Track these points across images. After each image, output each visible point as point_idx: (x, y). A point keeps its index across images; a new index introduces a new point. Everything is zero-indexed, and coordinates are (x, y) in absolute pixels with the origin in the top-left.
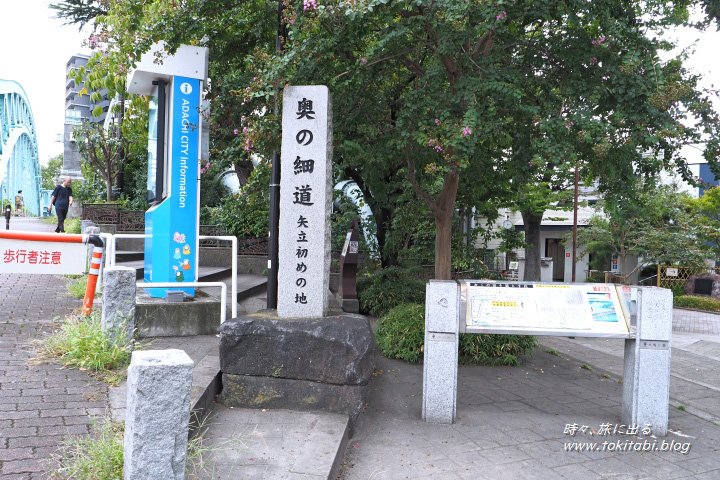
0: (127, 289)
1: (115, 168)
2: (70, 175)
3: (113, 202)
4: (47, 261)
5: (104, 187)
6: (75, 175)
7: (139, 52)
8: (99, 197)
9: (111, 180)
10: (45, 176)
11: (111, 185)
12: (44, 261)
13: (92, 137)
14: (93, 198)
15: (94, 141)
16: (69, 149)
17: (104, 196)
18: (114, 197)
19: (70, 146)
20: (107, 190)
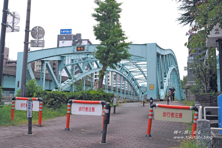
0: (206, 129)
1: (208, 78)
2: (190, 83)
3: (208, 94)
4: (178, 117)
5: (204, 87)
6: (193, 83)
7: (208, 31)
8: (202, 92)
9: (207, 84)
10: (182, 85)
11: (207, 86)
12: (176, 116)
13: (198, 66)
14: (200, 92)
15: (198, 68)
16: (189, 73)
17: (204, 91)
18: (209, 92)
19: (190, 71)
20: (205, 89)
